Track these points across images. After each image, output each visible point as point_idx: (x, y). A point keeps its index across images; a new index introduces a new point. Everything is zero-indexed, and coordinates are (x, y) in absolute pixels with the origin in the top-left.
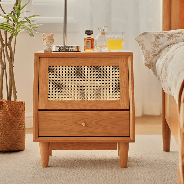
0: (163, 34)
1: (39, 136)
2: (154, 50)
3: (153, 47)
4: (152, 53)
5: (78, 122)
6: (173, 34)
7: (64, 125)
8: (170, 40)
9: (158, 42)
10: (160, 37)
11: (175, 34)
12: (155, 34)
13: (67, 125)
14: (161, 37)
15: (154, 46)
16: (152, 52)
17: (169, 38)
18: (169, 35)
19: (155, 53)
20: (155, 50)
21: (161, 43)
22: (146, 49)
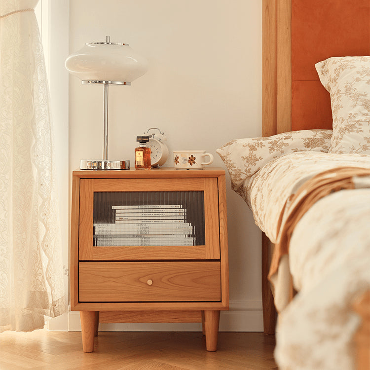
0: (261, 143)
1: (79, 302)
2: (248, 169)
3: (247, 164)
4: (245, 173)
5: (141, 280)
6: (277, 140)
7: (118, 284)
8: (272, 151)
9: (255, 155)
10: (256, 147)
11: (281, 141)
12: (249, 144)
13: (124, 285)
14: (258, 146)
15: (247, 162)
16: (246, 171)
17: (272, 149)
18: (271, 143)
19: (250, 173)
20: (250, 169)
21: (260, 158)
22: (235, 167)
